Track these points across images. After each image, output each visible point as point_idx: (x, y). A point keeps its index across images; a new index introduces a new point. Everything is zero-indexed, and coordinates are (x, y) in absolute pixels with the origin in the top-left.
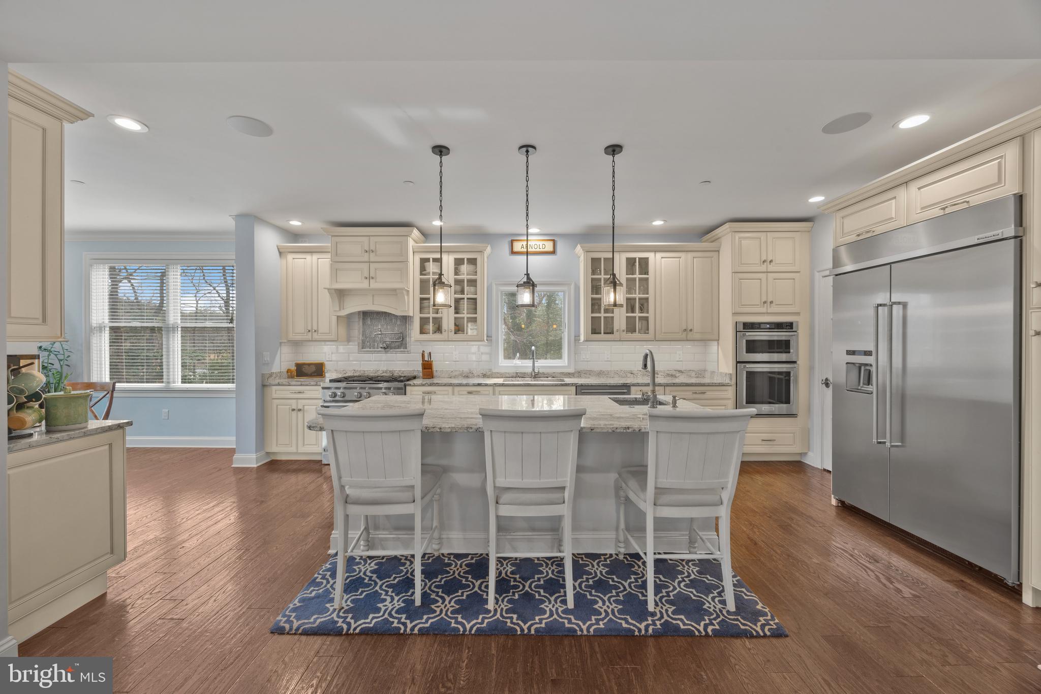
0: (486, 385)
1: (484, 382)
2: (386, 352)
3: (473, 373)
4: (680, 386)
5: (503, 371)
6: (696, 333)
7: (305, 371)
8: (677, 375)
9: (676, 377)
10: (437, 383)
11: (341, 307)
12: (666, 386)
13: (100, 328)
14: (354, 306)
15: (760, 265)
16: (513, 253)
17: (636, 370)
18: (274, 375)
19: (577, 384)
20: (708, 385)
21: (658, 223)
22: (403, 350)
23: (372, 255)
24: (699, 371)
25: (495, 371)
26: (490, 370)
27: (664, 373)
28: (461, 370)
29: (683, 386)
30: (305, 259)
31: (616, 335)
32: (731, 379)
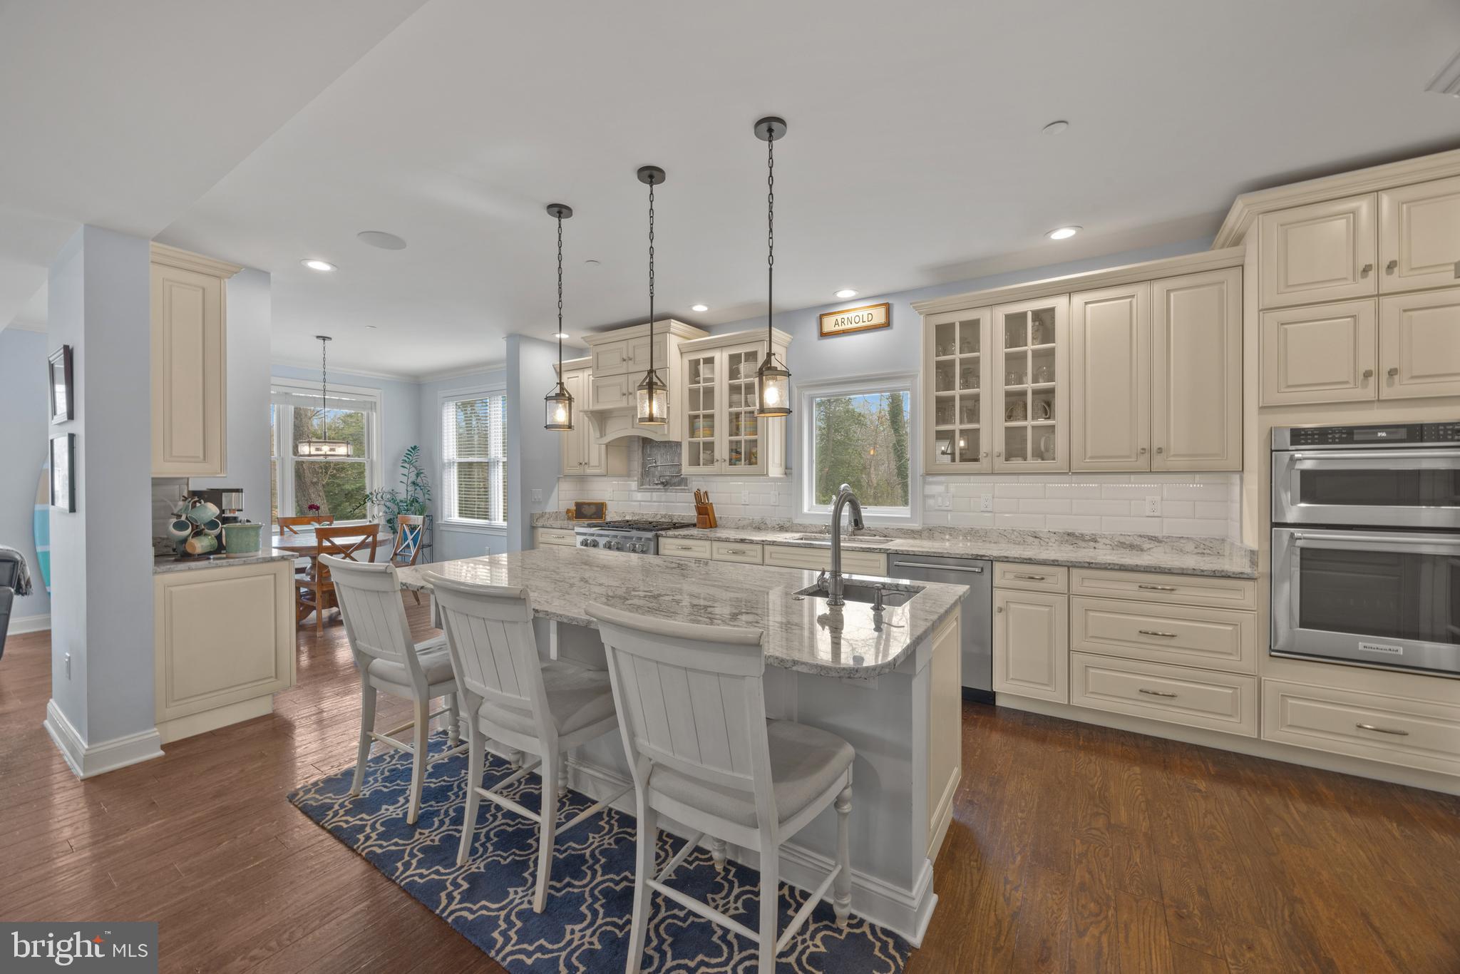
0: (752, 542)
1: (750, 538)
2: (666, 490)
3: (765, 524)
4: (1106, 569)
5: (806, 522)
6: (1174, 455)
7: (585, 512)
8: (1146, 546)
9: (1142, 550)
10: (692, 535)
11: (602, 434)
12: (1072, 566)
13: (450, 464)
14: (617, 430)
15: (1354, 280)
16: (823, 335)
17: (1047, 530)
18: (547, 516)
19: (888, 550)
20: (1183, 574)
21: (1063, 234)
22: (683, 487)
23: (631, 363)
24: (1206, 540)
25: (797, 521)
26: (790, 520)
27: (1112, 539)
28: (751, 518)
29: (1111, 569)
30: (578, 377)
31: (984, 464)
32: (1254, 563)
